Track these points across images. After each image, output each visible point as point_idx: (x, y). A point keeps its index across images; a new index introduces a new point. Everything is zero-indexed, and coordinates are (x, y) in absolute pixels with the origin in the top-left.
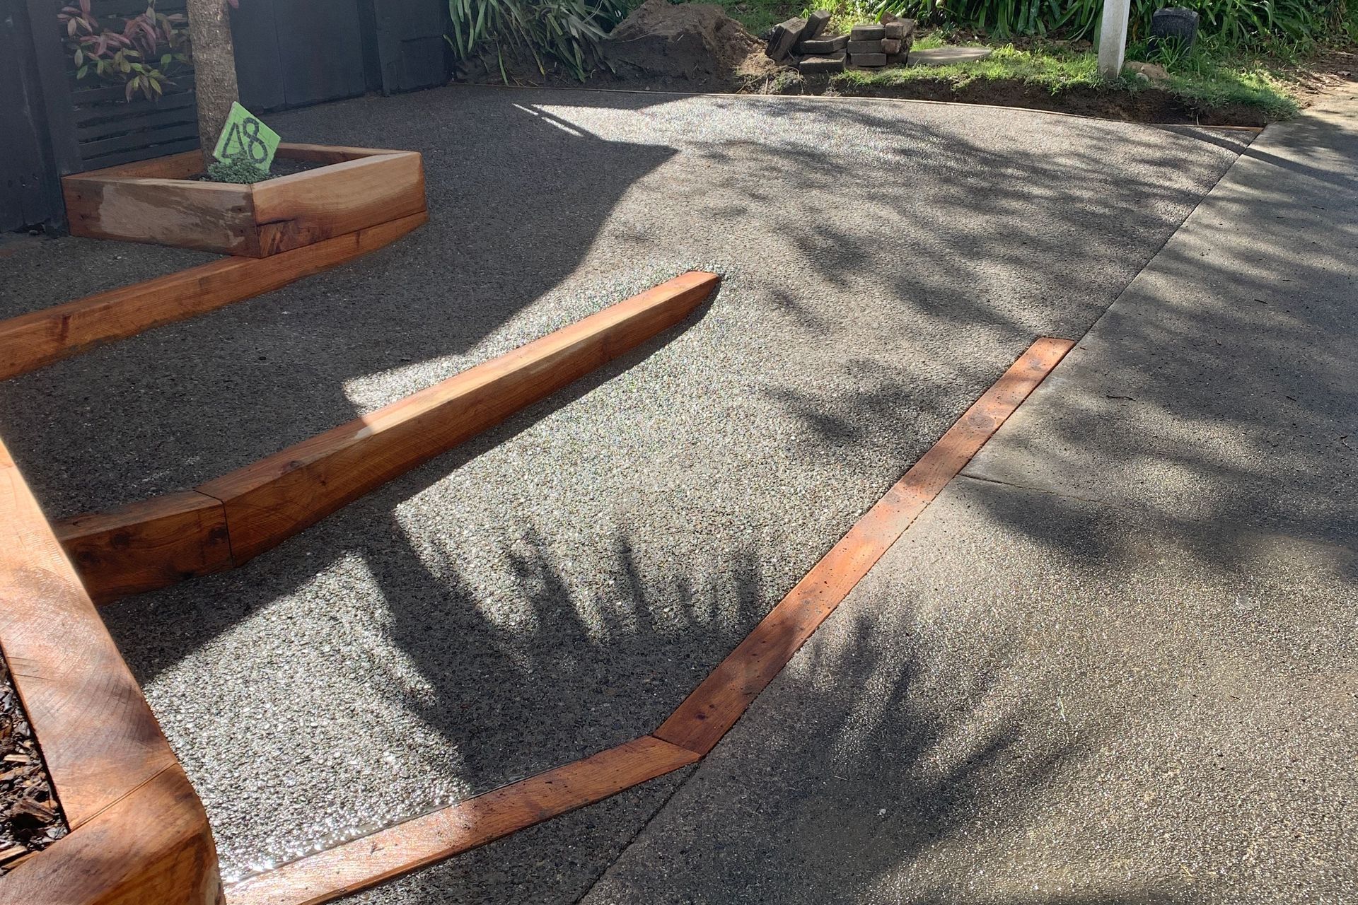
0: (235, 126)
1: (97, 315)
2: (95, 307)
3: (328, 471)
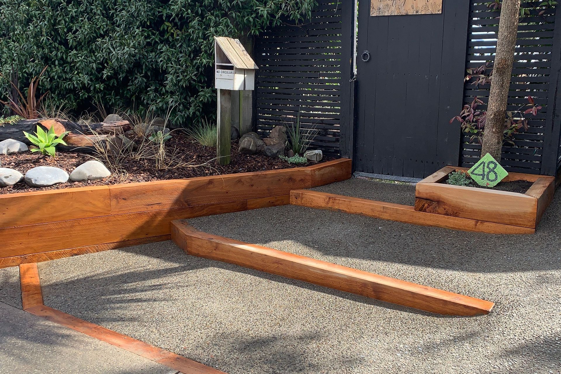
0: (483, 163)
1: (341, 202)
2: (341, 199)
3: (217, 247)
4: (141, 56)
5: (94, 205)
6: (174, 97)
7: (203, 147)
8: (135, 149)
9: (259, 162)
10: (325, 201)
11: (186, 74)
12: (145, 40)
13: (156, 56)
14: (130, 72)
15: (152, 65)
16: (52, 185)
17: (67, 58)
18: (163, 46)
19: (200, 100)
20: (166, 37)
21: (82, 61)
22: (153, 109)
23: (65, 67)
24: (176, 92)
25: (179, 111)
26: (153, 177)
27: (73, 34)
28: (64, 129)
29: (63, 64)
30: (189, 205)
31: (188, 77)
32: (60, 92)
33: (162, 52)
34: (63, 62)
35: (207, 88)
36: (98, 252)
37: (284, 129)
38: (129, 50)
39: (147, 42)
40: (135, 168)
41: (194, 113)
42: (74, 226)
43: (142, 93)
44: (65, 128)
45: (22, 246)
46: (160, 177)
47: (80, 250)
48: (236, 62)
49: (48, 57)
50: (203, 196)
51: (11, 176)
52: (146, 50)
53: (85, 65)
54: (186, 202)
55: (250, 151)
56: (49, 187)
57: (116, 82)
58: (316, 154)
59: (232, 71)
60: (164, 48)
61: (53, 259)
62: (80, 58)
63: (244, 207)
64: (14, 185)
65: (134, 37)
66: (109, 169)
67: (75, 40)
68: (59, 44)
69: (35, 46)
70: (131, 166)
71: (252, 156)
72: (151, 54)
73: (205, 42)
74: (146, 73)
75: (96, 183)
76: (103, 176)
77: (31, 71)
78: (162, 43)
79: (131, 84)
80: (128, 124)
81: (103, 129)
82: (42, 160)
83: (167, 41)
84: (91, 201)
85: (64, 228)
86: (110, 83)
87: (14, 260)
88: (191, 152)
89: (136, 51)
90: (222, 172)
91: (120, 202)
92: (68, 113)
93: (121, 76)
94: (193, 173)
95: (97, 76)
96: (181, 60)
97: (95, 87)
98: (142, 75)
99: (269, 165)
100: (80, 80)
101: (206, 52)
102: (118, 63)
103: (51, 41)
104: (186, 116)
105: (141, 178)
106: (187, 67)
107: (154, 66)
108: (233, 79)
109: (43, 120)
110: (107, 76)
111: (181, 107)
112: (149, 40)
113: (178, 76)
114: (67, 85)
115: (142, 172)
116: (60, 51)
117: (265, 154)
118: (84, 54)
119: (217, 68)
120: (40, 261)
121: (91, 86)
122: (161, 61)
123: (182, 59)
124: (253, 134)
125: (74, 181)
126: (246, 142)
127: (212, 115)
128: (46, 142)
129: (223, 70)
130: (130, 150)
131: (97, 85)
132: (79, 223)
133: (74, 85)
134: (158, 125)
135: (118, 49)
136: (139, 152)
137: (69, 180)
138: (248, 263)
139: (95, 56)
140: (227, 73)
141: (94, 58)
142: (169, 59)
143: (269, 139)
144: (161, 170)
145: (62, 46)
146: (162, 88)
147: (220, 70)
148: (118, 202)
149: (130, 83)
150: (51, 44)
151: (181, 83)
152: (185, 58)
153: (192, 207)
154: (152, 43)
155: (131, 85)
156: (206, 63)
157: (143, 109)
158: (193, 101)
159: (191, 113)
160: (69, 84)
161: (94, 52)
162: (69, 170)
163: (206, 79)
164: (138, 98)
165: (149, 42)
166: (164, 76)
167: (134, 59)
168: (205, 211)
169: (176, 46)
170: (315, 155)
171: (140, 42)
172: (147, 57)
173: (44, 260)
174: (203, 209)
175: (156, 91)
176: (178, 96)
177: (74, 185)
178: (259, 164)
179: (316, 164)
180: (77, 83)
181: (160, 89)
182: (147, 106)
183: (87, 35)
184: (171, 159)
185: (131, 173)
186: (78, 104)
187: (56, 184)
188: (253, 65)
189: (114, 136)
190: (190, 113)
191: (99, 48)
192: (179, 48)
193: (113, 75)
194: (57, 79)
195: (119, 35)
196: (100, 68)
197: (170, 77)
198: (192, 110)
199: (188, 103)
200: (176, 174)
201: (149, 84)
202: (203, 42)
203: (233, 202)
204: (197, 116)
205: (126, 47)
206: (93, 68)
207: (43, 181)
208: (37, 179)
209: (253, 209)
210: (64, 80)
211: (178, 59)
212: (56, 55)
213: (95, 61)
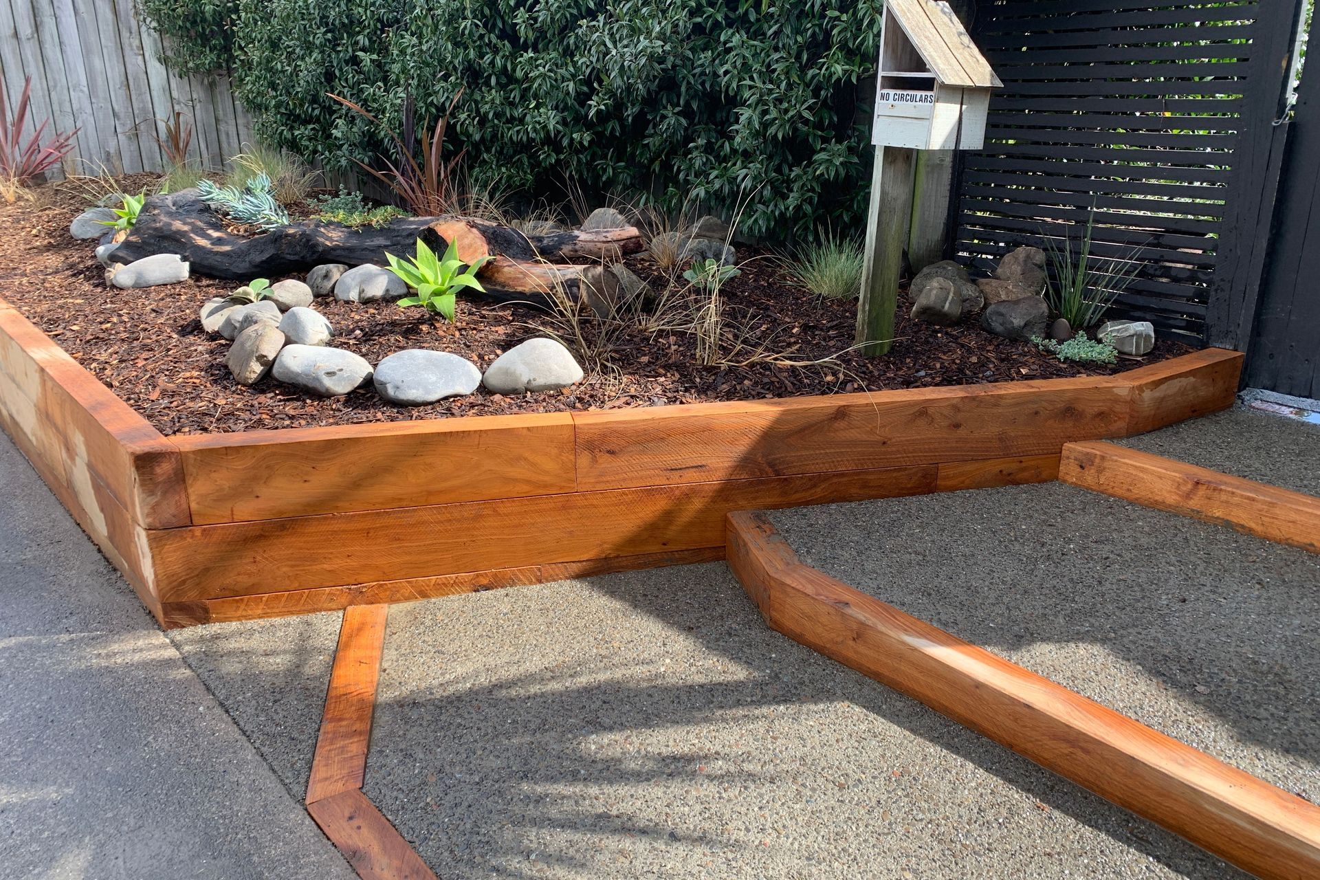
1: (1236, 500)
2: (1239, 491)
3: (860, 633)
4: (679, 62)
5: (533, 464)
6: (751, 165)
7: (818, 299)
8: (649, 306)
9: (970, 351)
10: (1178, 488)
11: (785, 105)
12: (690, 19)
13: (714, 60)
14: (651, 102)
15: (703, 84)
16: (438, 401)
17: (514, 70)
18: (733, 34)
19: (818, 172)
20: (741, 11)
21: (542, 75)
22: (698, 195)
23: (511, 91)
24: (758, 153)
25: (759, 202)
26: (687, 390)
27: (528, 11)
28: (486, 248)
29: (507, 85)
30: (777, 473)
31: (791, 113)
32: (502, 148)
33: (728, 51)
34: (507, 79)
35: (836, 142)
36: (540, 582)
37: (1040, 257)
38: (649, 45)
39: (696, 25)
40: (645, 359)
41: (798, 208)
42: (481, 516)
43: (676, 154)
44: (489, 243)
45: (353, 563)
46: (706, 391)
47: (495, 575)
48: (941, 66)
49: (475, 69)
50: (817, 452)
51: (341, 370)
52: (691, 45)
53: (552, 85)
54: (771, 465)
55: (946, 315)
56: (430, 407)
57: (618, 128)
58: (1138, 335)
59: (929, 93)
60: (736, 40)
61: (429, 597)
62: (541, 68)
63: (927, 484)
64: (349, 394)
65: (664, 12)
66: (580, 359)
67: (532, 25)
68: (500, 37)
69: (449, 44)
70: (634, 352)
71: (949, 330)
72: (702, 56)
73: (844, 17)
74: (687, 104)
75: (544, 400)
76: (562, 383)
77: (443, 100)
78: (730, 25)
79: (652, 131)
80: (637, 237)
81: (577, 247)
82: (425, 328)
83: (742, 23)
84: (526, 455)
85: (458, 521)
86: (605, 129)
87: (334, 595)
88: (787, 315)
89: (667, 48)
90: (873, 383)
91: (600, 461)
92: (504, 203)
93: (630, 112)
94: (792, 379)
95: (577, 112)
96: (775, 70)
97: (572, 139)
98: (677, 109)
99: (1002, 360)
100: (539, 123)
101: (843, 46)
102: (623, 80)
103: (482, 31)
104: (777, 214)
105: (659, 389)
106: (790, 86)
107: (708, 86)
108: (927, 119)
109: (441, 221)
110: (599, 112)
111: (767, 192)
112: (699, 20)
113: (765, 112)
114: (513, 133)
115: (662, 371)
116: (501, 54)
117: (985, 325)
118: (550, 59)
119: (883, 87)
120: (397, 601)
121: (563, 137)
122: (726, 73)
123: (779, 67)
124: (950, 267)
125: (492, 393)
126: (935, 292)
127: (842, 213)
128: (436, 283)
129: (899, 92)
130: (636, 310)
131: (574, 136)
132: (495, 510)
133: (528, 133)
134: (708, 234)
135: (625, 42)
136: (658, 313)
137: (480, 386)
138: (960, 710)
139: (574, 64)
140: (913, 99)
141: (572, 69)
142: (746, 67)
143: (994, 282)
144: (710, 370)
145: (506, 42)
146: (724, 143)
147: (892, 92)
148: (594, 460)
149: (650, 130)
150: (481, 37)
151: (771, 131)
152: (788, 64)
153: (785, 479)
154: (705, 28)
155: (651, 136)
156: (844, 75)
157: (675, 194)
158: (798, 177)
159: (791, 208)
160: (518, 132)
161: (572, 55)
162: (486, 358)
163: (835, 119)
164: (666, 166)
165: (699, 23)
166: (730, 110)
167: (663, 70)
168: (818, 490)
169: (764, 34)
170: (1133, 336)
171: (677, 25)
172: (693, 64)
173: (407, 599)
174: (815, 486)
175: (709, 149)
176: (761, 163)
177: (490, 404)
178: (974, 359)
179: (1139, 364)
180: (535, 130)
181: (719, 144)
182: (685, 188)
183: (557, 12)
184: (736, 337)
185: (634, 374)
186: (538, 177)
187: (446, 398)
188: (988, 77)
189: (600, 269)
190: (787, 209)
191: (582, 45)
192: (773, 39)
193: (611, 109)
194: (493, 120)
195: (629, 9)
196: (584, 93)
197: (745, 114)
198: (792, 200)
199: (783, 182)
200: (746, 382)
201: (693, 133)
202: (838, 18)
203: (899, 470)
204: (805, 215)
205: (642, 38)
206: (568, 93)
207: (414, 391)
208: (400, 384)
209: (953, 489)
210: (508, 121)
211: (769, 65)
212: (492, 63)
213: (574, 76)
